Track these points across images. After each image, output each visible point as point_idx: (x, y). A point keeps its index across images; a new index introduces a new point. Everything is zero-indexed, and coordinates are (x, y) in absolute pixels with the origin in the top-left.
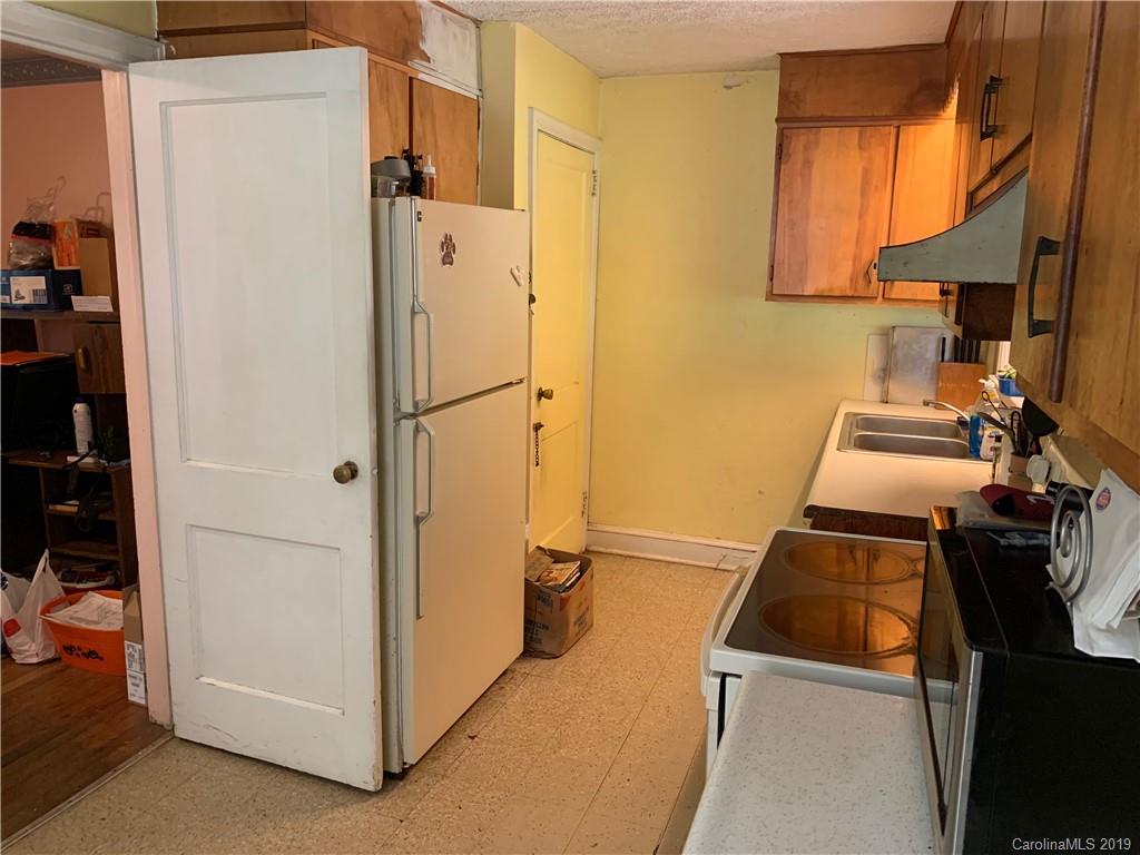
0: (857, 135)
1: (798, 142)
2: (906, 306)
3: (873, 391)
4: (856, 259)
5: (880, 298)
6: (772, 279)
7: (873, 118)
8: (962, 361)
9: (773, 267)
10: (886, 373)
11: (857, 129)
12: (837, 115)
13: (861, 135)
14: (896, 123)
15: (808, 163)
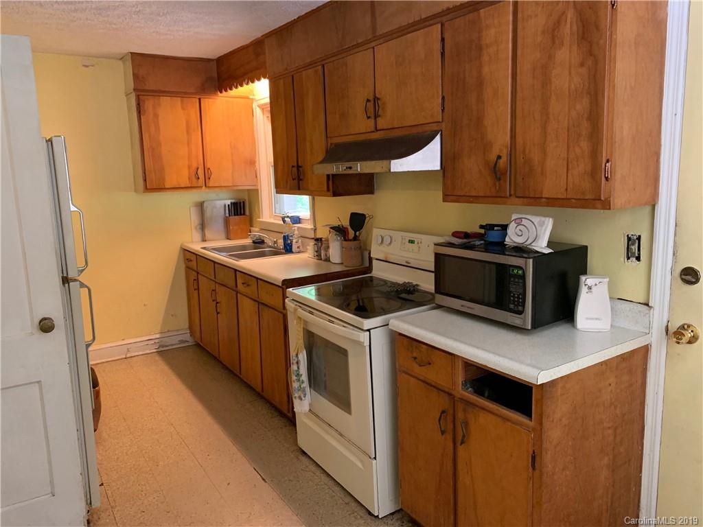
0: (179, 103)
1: (149, 104)
2: (217, 190)
3: (197, 236)
4: (189, 167)
5: (204, 187)
6: (145, 180)
7: (185, 93)
8: (238, 215)
9: (145, 173)
10: (203, 226)
11: (179, 98)
12: (167, 90)
13: (182, 101)
14: (198, 97)
15: (156, 116)
